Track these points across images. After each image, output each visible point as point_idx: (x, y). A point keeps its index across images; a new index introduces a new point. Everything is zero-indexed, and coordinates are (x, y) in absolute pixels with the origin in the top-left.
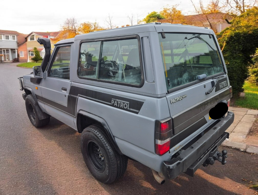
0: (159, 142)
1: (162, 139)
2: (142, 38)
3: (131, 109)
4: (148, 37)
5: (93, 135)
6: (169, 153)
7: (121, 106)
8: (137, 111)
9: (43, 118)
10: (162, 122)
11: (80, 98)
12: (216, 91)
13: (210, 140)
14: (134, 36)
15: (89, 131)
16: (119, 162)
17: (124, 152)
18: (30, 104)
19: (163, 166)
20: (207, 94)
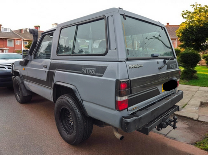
0: (119, 99)
1: (121, 95)
2: (108, 17)
3: (97, 74)
4: (112, 16)
5: (65, 101)
6: (128, 111)
7: (90, 72)
8: (102, 75)
9: (26, 95)
10: (122, 81)
11: (57, 71)
12: (167, 69)
13: (163, 107)
14: (102, 17)
15: (62, 99)
16: (85, 124)
17: (91, 114)
18: (18, 84)
19: (122, 121)
20: (160, 69)
